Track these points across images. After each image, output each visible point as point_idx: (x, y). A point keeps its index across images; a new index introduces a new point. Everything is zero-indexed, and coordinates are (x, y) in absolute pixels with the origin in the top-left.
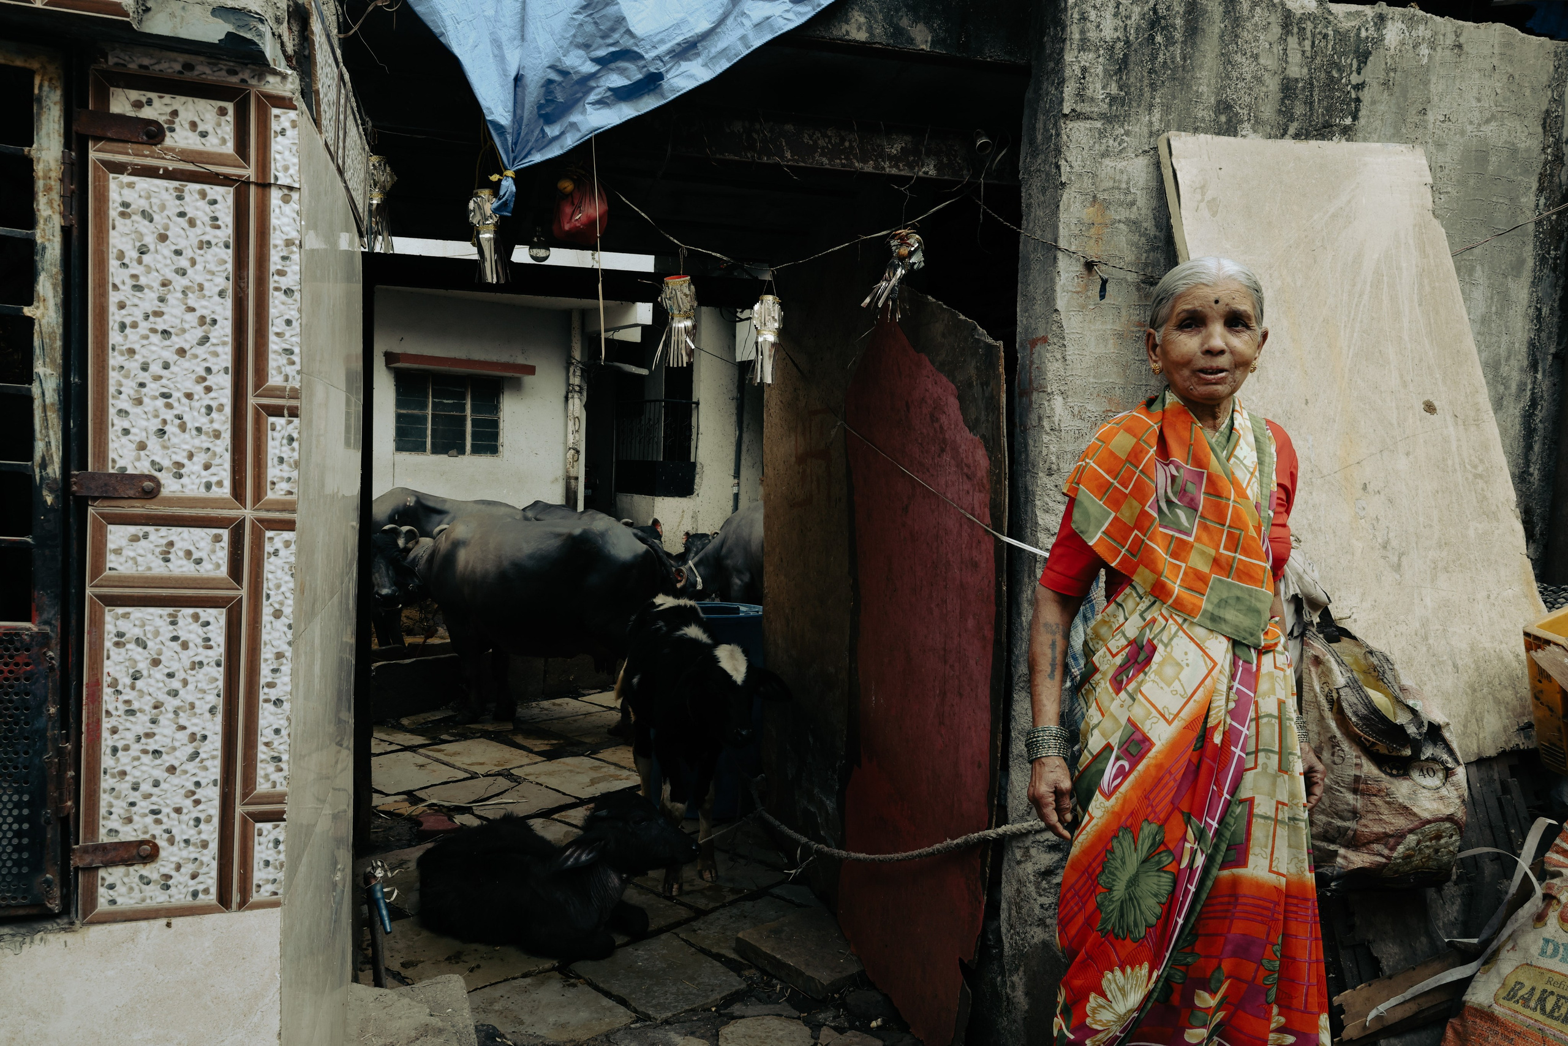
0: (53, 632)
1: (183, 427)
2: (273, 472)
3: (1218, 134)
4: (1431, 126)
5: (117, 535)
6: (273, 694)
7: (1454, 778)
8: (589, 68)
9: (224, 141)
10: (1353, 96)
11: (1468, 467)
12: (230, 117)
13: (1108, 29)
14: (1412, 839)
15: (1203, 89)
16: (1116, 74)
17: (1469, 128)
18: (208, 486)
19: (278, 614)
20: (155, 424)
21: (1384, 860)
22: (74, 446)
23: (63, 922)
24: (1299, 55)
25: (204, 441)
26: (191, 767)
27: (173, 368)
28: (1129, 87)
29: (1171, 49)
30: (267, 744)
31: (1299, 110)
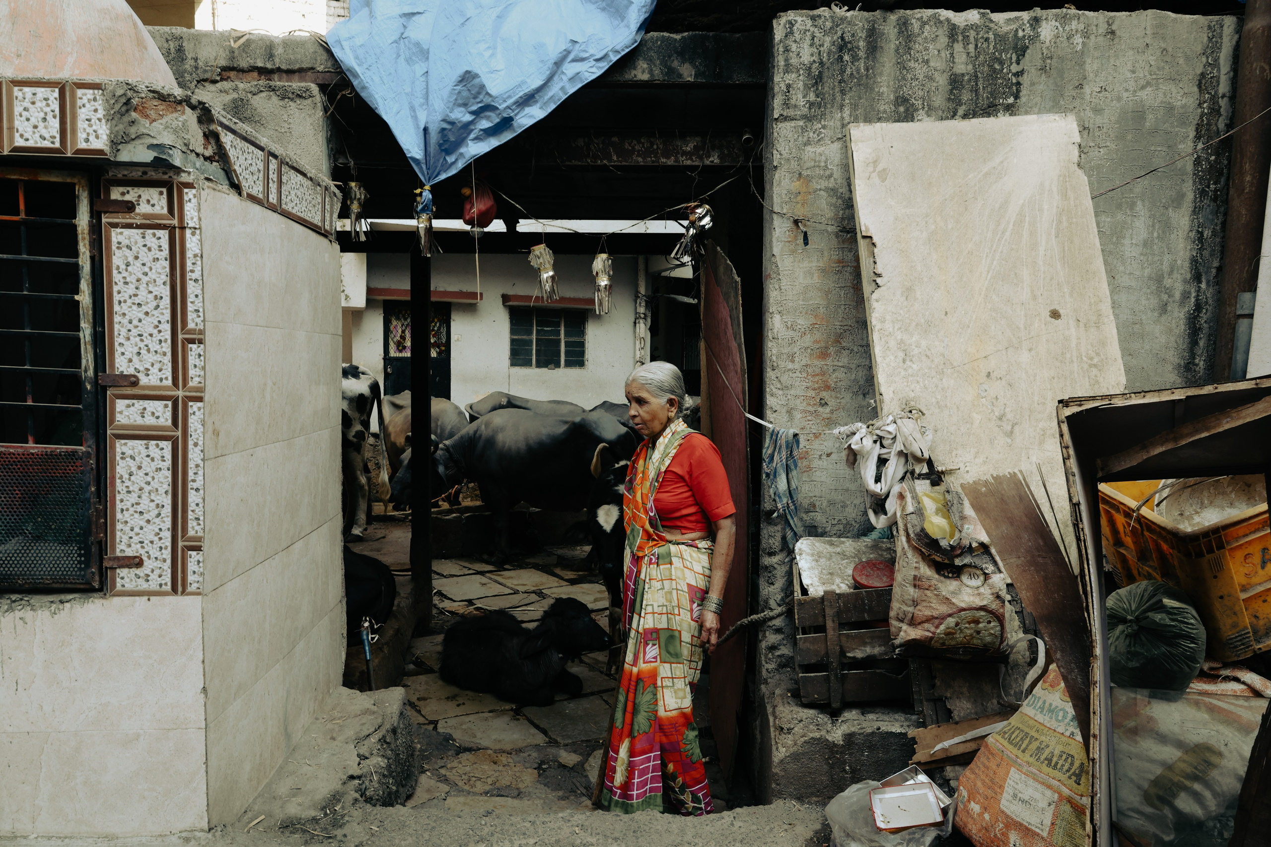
0: (92, 451)
1: (149, 351)
2: (192, 372)
3: (898, 121)
4: (1088, 97)
5: (120, 404)
6: (195, 485)
7: (990, 581)
8: (468, 118)
9: (162, 208)
10: (1014, 81)
11: (1085, 359)
12: (165, 195)
13: (807, 55)
14: (951, 621)
15: (884, 89)
16: (813, 86)
17: (1125, 95)
18: (161, 380)
19: (196, 445)
20: (136, 350)
21: (931, 635)
22: (100, 361)
23: (101, 594)
24: (964, 56)
25: (158, 357)
26: (157, 520)
27: (143, 322)
28: (823, 94)
29: (857, 64)
30: (193, 511)
31: (966, 96)
